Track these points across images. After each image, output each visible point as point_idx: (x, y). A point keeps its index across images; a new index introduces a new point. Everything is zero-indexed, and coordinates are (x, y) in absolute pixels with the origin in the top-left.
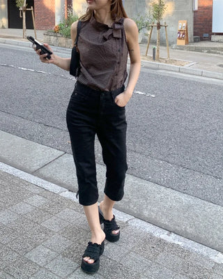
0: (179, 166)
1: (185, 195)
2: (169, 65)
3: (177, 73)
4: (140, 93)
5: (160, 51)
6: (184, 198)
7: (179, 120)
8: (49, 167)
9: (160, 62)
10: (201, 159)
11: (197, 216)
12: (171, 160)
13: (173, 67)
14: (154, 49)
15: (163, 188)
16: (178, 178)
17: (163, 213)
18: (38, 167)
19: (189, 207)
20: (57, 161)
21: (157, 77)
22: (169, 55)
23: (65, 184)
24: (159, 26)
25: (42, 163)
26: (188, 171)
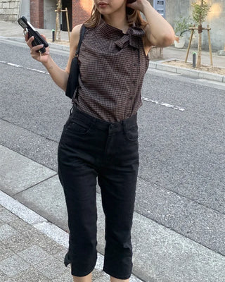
0: (189, 199)
1: (188, 240)
2: (212, 73)
3: (218, 83)
4: (167, 105)
5: (202, 57)
6: (185, 244)
7: (205, 141)
8: (35, 190)
9: (201, 69)
10: (219, 192)
11: (196, 271)
12: (182, 191)
13: (215, 76)
14: (194, 55)
15: (161, 228)
16: (185, 215)
17: (153, 262)
18: (23, 189)
19: (189, 257)
20: (46, 182)
21: (194, 87)
22: (212, 62)
23: (45, 213)
24: (200, 30)
25: (28, 184)
26: (199, 206)
